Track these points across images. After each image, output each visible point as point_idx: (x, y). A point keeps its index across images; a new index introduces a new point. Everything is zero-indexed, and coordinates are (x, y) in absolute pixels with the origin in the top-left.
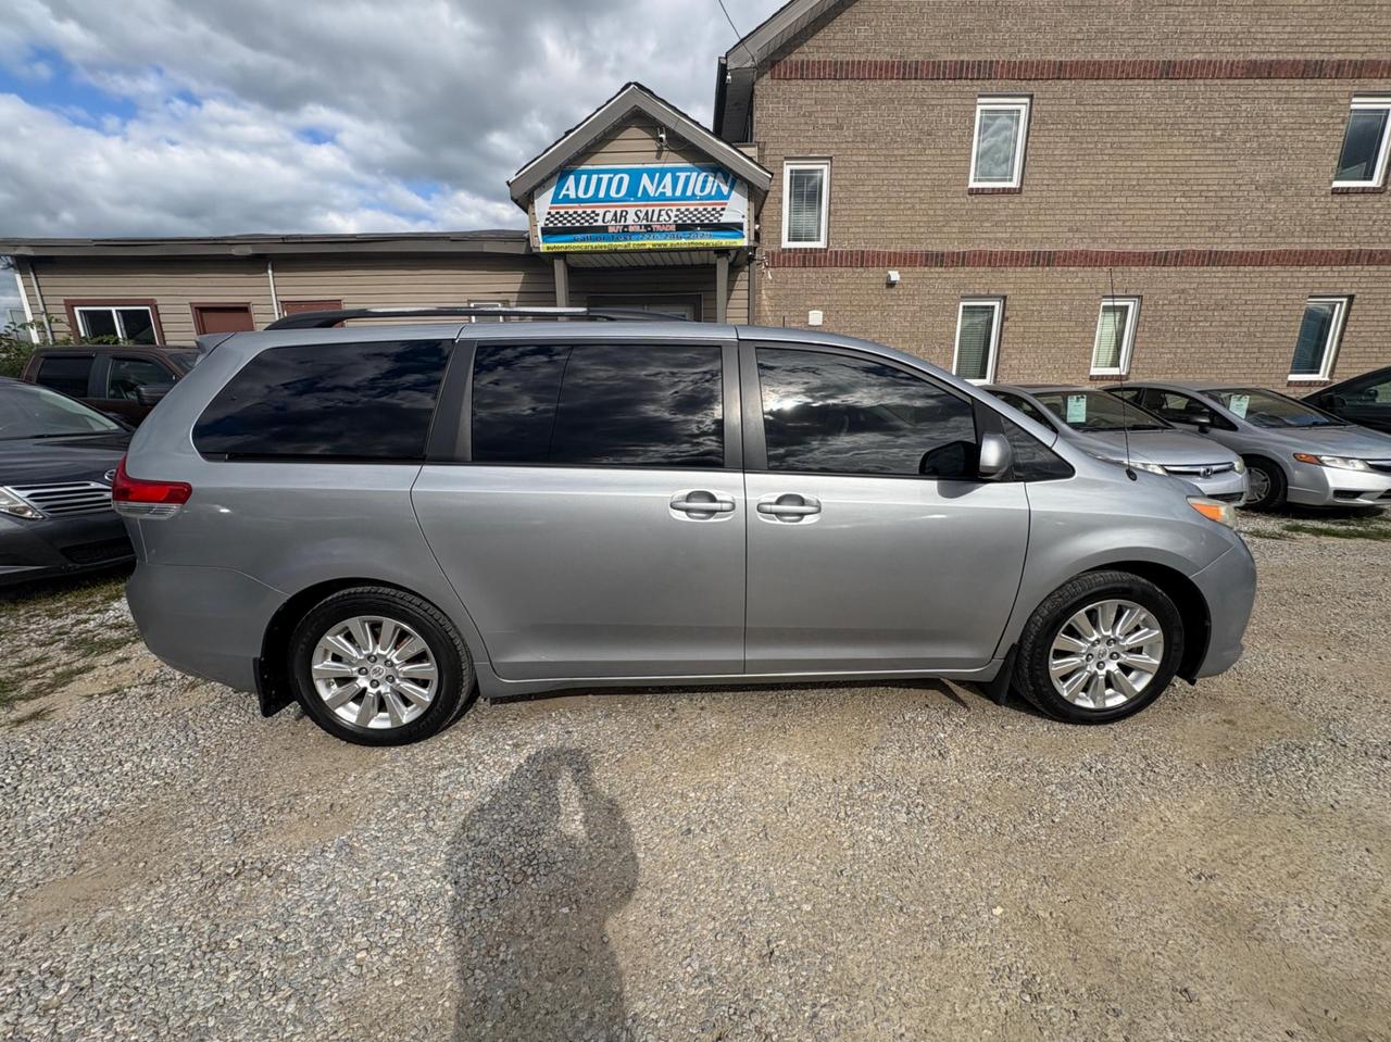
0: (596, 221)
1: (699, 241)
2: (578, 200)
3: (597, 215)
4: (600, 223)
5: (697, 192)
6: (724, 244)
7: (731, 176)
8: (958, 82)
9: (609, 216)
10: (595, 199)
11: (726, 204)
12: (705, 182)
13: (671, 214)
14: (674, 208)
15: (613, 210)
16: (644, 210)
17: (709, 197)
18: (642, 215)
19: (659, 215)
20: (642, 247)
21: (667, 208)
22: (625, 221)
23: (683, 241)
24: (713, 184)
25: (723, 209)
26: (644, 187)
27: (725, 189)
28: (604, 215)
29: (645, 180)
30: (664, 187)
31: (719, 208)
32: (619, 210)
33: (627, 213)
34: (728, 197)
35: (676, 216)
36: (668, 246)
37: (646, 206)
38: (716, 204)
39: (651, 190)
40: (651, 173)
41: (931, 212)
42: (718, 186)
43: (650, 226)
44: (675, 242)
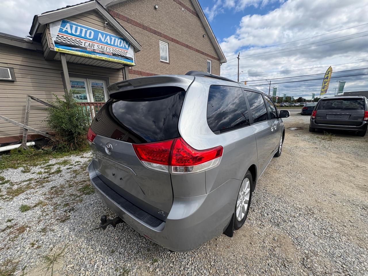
0: (82, 45)
1: (121, 61)
2: (72, 34)
3: (82, 42)
4: (83, 46)
5: (118, 45)
6: (128, 63)
7: (128, 43)
8: (155, 35)
9: (87, 44)
10: (80, 36)
11: (127, 51)
12: (121, 42)
13: (110, 50)
14: (112, 48)
15: (88, 43)
16: (101, 46)
17: (122, 47)
18: (100, 47)
19: (106, 49)
20: (101, 59)
21: (109, 47)
22: (94, 48)
23: (115, 59)
24: (123, 44)
25: (127, 53)
26: (100, 38)
27: (127, 46)
28: (84, 43)
29: (100, 35)
30: (107, 40)
31: (126, 52)
32: (91, 43)
33: (94, 45)
34: (128, 49)
35: (112, 51)
36: (111, 60)
37: (102, 44)
38: (125, 51)
39: (103, 40)
40: (102, 34)
41: (154, 64)
42: (125, 45)
43: (103, 52)
44: (113, 59)
